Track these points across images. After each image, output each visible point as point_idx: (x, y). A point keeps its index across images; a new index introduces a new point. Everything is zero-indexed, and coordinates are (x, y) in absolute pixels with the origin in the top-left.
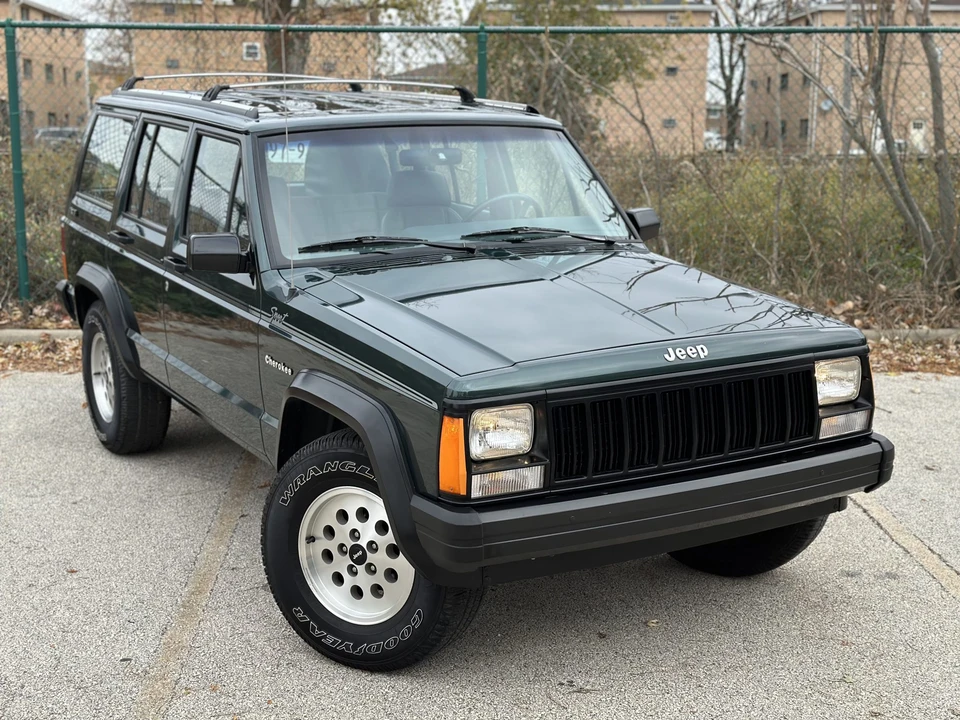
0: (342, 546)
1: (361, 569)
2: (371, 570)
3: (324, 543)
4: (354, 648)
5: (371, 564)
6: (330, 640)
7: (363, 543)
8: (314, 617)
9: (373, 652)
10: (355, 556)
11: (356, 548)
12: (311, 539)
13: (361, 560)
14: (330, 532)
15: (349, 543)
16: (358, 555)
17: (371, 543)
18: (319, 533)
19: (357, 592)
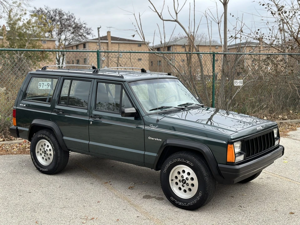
0: (180, 180)
1: (185, 185)
2: (188, 185)
3: (175, 181)
4: (187, 205)
5: (187, 183)
6: (180, 204)
7: (185, 178)
8: (176, 199)
9: (191, 204)
10: (183, 182)
11: (183, 180)
12: (172, 180)
13: (185, 183)
14: (176, 177)
15: (181, 179)
16: (184, 182)
17: (187, 178)
18: (174, 178)
19: (185, 191)
